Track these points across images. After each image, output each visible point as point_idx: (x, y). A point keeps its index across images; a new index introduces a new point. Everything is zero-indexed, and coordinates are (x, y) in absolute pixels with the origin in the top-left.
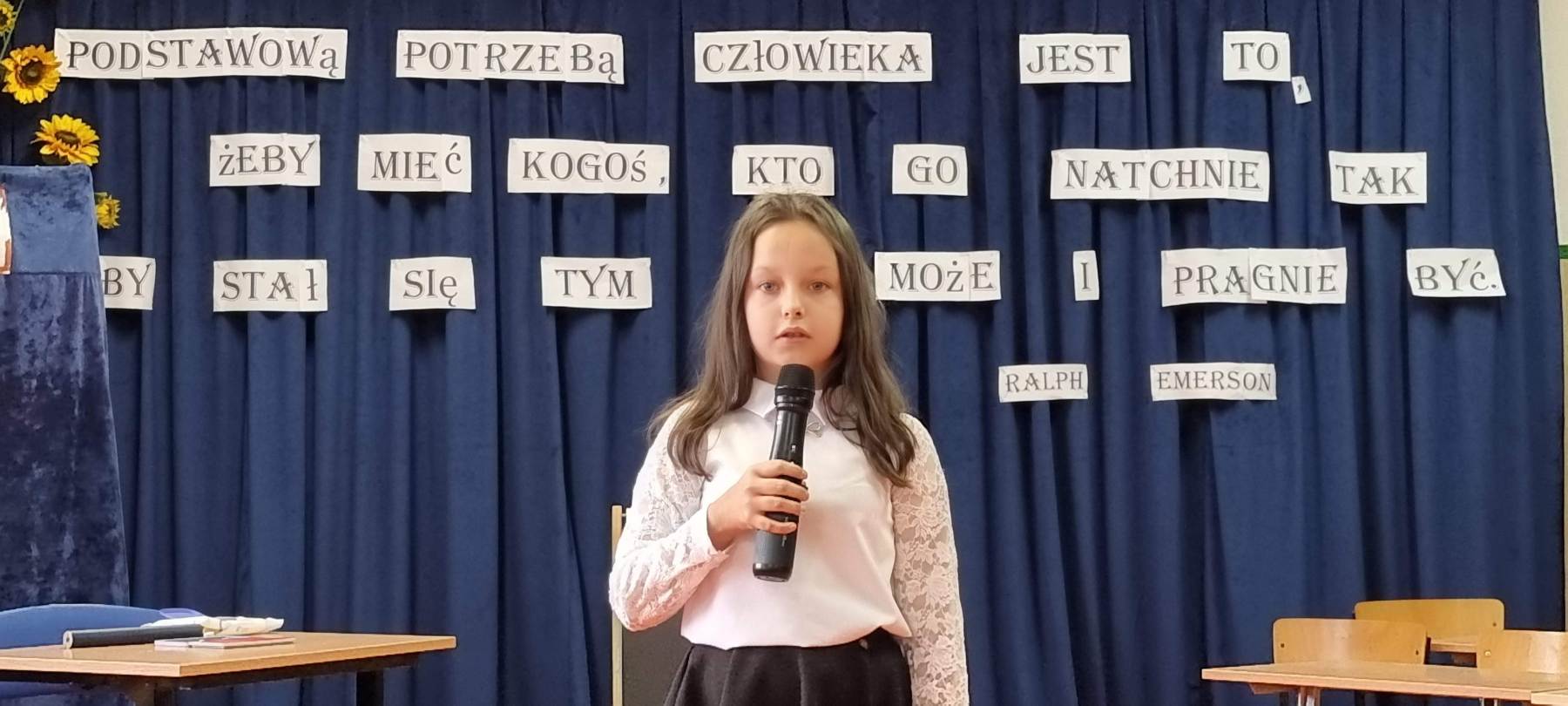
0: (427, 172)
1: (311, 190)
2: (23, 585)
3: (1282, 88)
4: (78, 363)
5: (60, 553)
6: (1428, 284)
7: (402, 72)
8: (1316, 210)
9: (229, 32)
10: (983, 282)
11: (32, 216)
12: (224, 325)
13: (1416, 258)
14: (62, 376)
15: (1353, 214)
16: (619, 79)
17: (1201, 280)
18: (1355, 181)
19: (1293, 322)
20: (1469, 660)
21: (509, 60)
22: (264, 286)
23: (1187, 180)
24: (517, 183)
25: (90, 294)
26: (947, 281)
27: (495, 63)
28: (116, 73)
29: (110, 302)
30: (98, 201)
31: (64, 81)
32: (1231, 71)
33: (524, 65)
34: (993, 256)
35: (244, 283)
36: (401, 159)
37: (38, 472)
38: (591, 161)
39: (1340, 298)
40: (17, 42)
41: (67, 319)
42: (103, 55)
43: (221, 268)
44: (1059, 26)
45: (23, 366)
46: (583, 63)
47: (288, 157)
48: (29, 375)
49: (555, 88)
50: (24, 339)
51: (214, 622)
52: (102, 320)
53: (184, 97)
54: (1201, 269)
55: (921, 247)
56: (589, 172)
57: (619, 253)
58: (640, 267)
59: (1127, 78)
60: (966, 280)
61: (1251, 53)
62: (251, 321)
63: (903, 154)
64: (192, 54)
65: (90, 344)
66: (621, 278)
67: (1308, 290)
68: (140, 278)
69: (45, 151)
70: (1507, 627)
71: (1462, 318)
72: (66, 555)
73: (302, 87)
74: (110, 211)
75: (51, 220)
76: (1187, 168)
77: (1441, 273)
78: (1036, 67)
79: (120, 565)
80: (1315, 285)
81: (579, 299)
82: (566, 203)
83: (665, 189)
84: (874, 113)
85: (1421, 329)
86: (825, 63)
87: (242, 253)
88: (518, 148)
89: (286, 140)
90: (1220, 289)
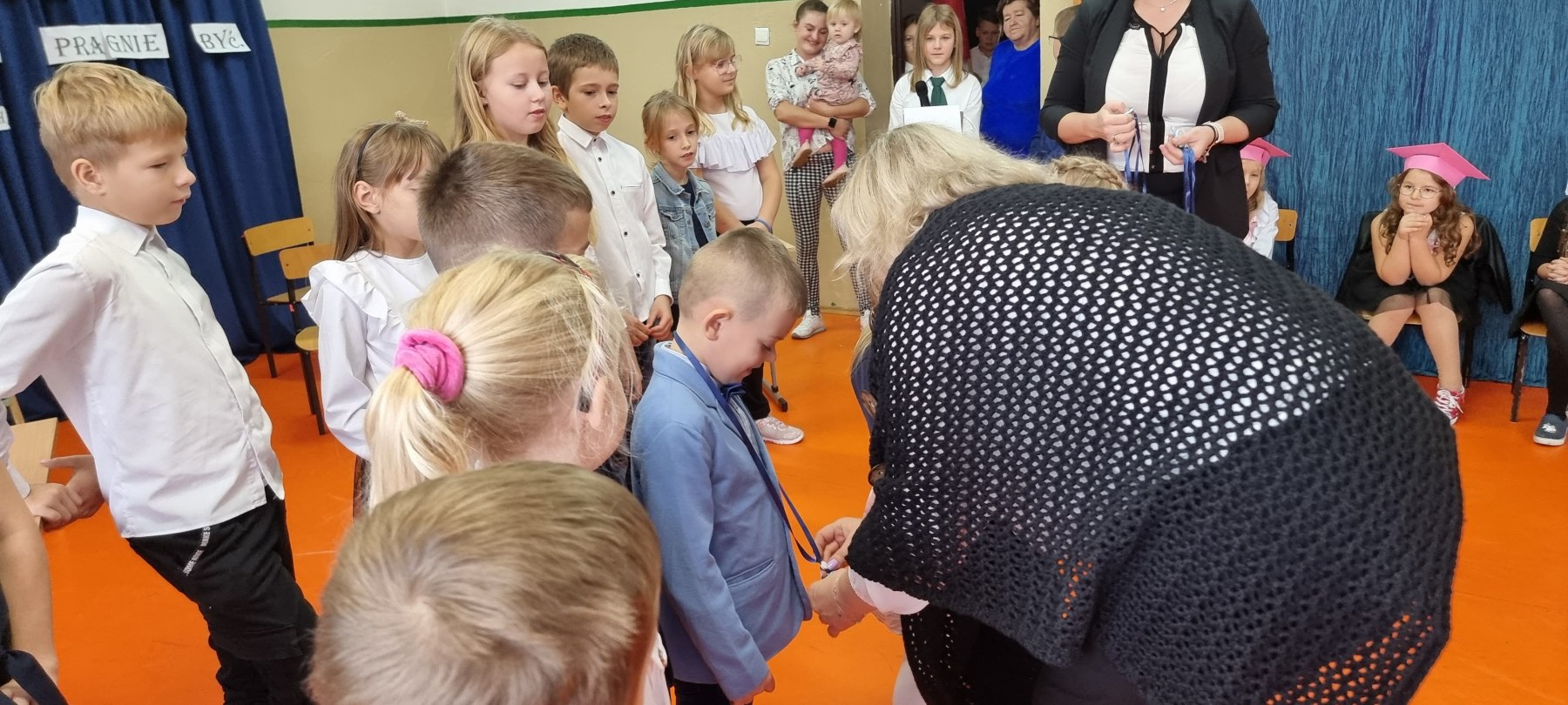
6: (207, 44)
13: (198, 29)
39: (165, 55)
54: (75, 39)
67: (139, 50)
71: (230, 63)
77: (214, 40)
80: (145, 47)
90: (90, 51)
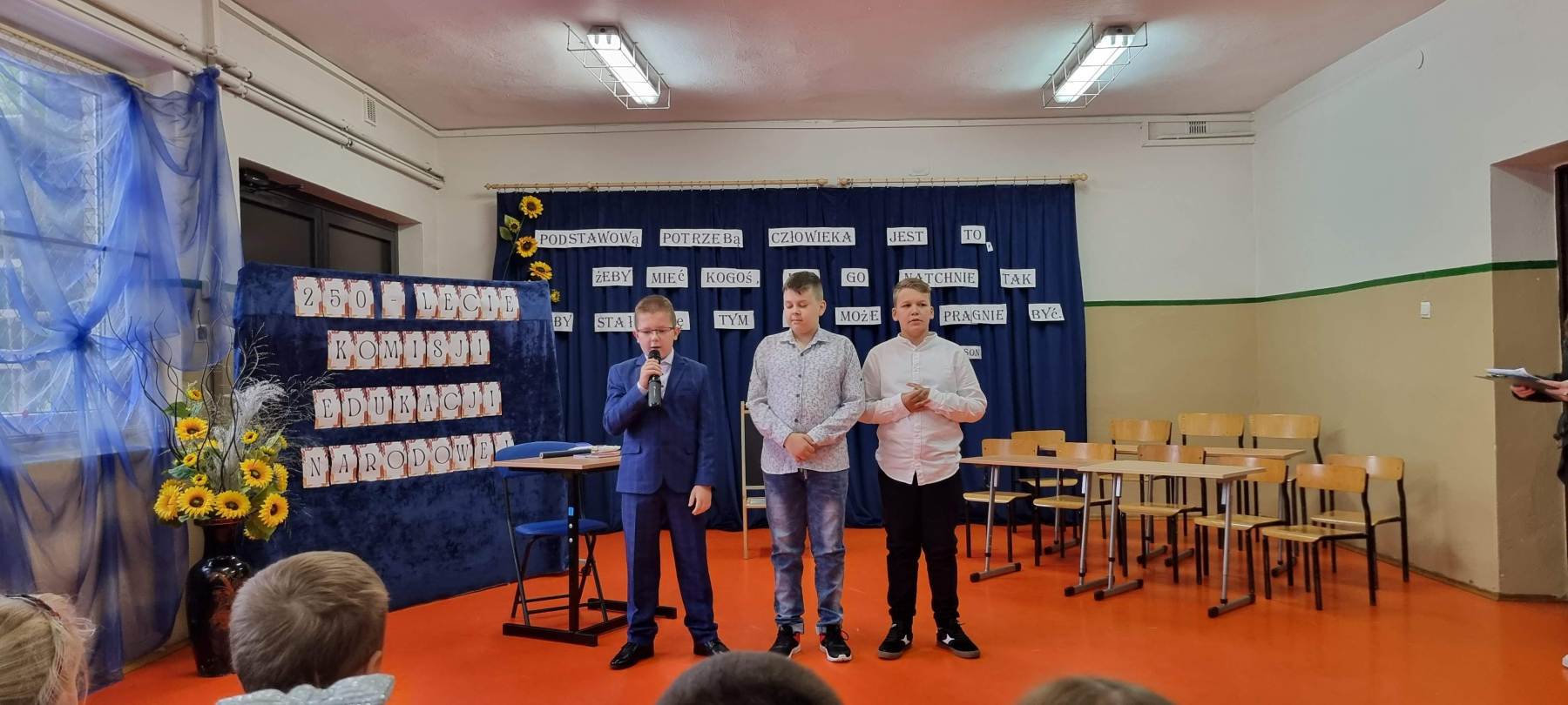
0: (672, 280)
1: (629, 287)
2: (526, 434)
3: (984, 246)
4: (545, 352)
5: (539, 422)
6: (1036, 316)
7: (662, 244)
8: (995, 291)
9: (599, 230)
10: (875, 318)
11: (527, 299)
12: (598, 336)
13: (1031, 307)
14: (539, 358)
15: (1009, 291)
16: (741, 246)
17: (954, 316)
18: (1009, 279)
19: (987, 331)
20: (1053, 454)
21: (701, 240)
22: (613, 323)
23: (948, 280)
24: (705, 284)
25: (549, 327)
26: (862, 318)
27: (696, 241)
28: (558, 246)
29: (556, 329)
30: (551, 293)
31: (539, 249)
32: (964, 240)
33: (706, 241)
34: (879, 308)
35: (606, 321)
36: (662, 276)
37: (531, 393)
38: (732, 275)
39: (1004, 322)
40: (522, 234)
41: (540, 337)
42: (553, 239)
43: (597, 316)
44: (902, 225)
45: (524, 354)
46: (728, 240)
47: (621, 275)
48: (526, 357)
49: (718, 249)
50: (525, 344)
51: (595, 447)
52: (553, 336)
53: (583, 254)
54: (954, 312)
55: (852, 306)
56: (731, 280)
57: (742, 309)
58: (750, 314)
59: (926, 243)
60: (868, 317)
61: (971, 234)
62: (609, 335)
63: (845, 271)
64: (585, 239)
65: (549, 347)
66: (743, 318)
67: (993, 319)
68: (568, 319)
69: (532, 274)
70: (1067, 441)
71: (1048, 328)
72: (541, 423)
73: (625, 250)
74: (556, 296)
75: (534, 300)
76: (948, 275)
77: (1041, 314)
78: (893, 239)
79: (561, 426)
80: (995, 317)
81: (728, 326)
82: (723, 292)
83: (759, 286)
84: (834, 257)
85: (1034, 333)
86: (816, 239)
87: (605, 311)
88: (705, 271)
89: (620, 269)
90: (961, 319)
